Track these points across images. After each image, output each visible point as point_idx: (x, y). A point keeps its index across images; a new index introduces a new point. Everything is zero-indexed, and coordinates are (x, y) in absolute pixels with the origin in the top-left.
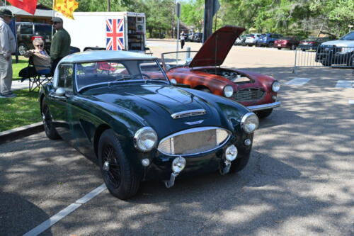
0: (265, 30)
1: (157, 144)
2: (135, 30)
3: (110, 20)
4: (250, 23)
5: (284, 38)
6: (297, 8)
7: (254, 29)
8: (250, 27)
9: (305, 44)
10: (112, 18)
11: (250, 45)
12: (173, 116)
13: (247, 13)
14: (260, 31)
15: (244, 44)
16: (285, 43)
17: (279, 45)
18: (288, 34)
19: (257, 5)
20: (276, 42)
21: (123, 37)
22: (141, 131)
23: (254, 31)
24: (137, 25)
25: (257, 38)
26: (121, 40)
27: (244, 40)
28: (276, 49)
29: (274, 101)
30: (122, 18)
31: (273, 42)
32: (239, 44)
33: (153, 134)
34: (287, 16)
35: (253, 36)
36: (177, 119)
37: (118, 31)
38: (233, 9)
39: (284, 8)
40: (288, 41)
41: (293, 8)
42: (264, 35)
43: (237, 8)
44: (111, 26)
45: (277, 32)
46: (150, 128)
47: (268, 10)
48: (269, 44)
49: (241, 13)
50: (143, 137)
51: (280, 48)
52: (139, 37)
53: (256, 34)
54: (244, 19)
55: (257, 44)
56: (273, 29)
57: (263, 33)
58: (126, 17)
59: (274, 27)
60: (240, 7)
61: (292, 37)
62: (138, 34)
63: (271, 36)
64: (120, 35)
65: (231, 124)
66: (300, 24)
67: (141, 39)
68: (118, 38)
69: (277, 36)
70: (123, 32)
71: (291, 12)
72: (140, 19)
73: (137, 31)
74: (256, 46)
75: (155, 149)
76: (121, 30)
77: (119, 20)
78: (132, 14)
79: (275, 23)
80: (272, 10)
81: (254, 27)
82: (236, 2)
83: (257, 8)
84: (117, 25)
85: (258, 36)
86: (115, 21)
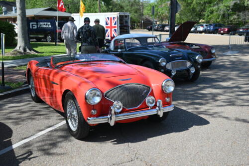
0: (211, 22)
1: (166, 64)
2: (123, 24)
3: (108, 18)
4: (201, 16)
5: (225, 27)
6: (235, 4)
7: (203, 21)
8: (200, 19)
9: (241, 30)
10: (110, 17)
11: (201, 32)
12: (171, 56)
13: (198, 9)
14: (208, 22)
15: (196, 32)
16: (226, 30)
17: (222, 32)
18: (229, 24)
19: (205, 3)
20: (219, 30)
21: (116, 29)
22: (161, 59)
23: (204, 22)
24: (124, 21)
25: (205, 27)
26: (115, 30)
27: (196, 29)
28: (220, 35)
29: (212, 58)
30: (116, 16)
31: (218, 30)
32: (192, 32)
33: (165, 60)
34: (228, 10)
35: (202, 26)
36: (172, 57)
37: (113, 25)
38: (187, 6)
39: (226, 5)
40: (228, 28)
41: (232, 4)
42: (211, 25)
43: (190, 6)
44: (109, 22)
45: (221, 23)
46: (163, 58)
47: (213, 6)
48: (215, 31)
49: (194, 9)
50: (161, 62)
51: (222, 34)
52: (125, 28)
53: (205, 25)
54: (195, 13)
55: (205, 32)
56: (218, 20)
57: (210, 23)
58: (118, 15)
59: (218, 18)
60: (192, 5)
61: (231, 25)
62: (125, 26)
63: (216, 26)
64: (115, 27)
65: (192, 60)
66: (238, 15)
67: (127, 30)
68: (113, 29)
69: (220, 26)
70: (117, 25)
71: (231, 7)
72: (126, 16)
73: (125, 24)
74: (205, 33)
75: (165, 66)
76: (115, 24)
77: (114, 18)
78: (122, 14)
79: (219, 16)
80: (216, 7)
81: (204, 19)
82: (189, 1)
83: (205, 4)
84: (113, 21)
85: (206, 26)
86: (111, 18)
